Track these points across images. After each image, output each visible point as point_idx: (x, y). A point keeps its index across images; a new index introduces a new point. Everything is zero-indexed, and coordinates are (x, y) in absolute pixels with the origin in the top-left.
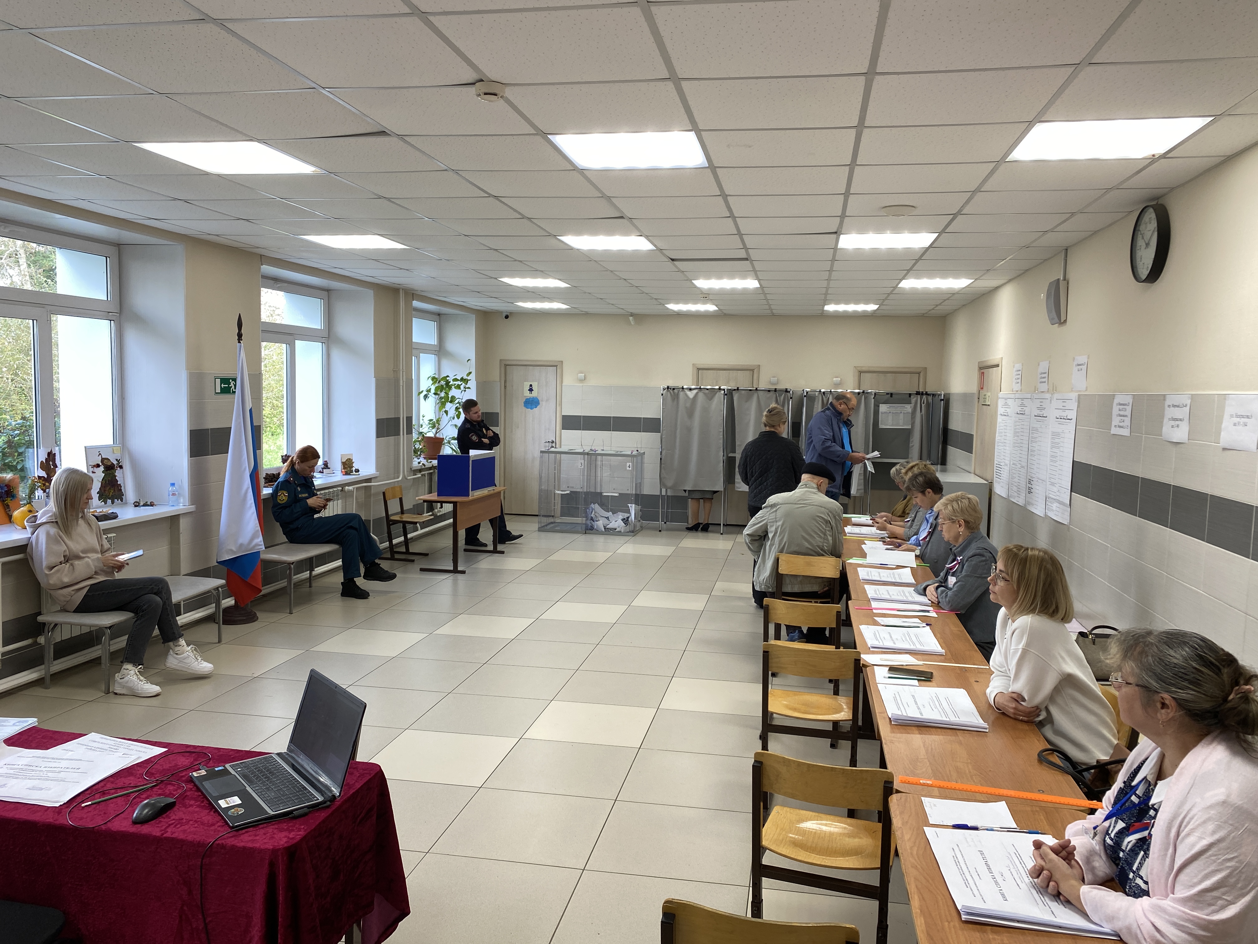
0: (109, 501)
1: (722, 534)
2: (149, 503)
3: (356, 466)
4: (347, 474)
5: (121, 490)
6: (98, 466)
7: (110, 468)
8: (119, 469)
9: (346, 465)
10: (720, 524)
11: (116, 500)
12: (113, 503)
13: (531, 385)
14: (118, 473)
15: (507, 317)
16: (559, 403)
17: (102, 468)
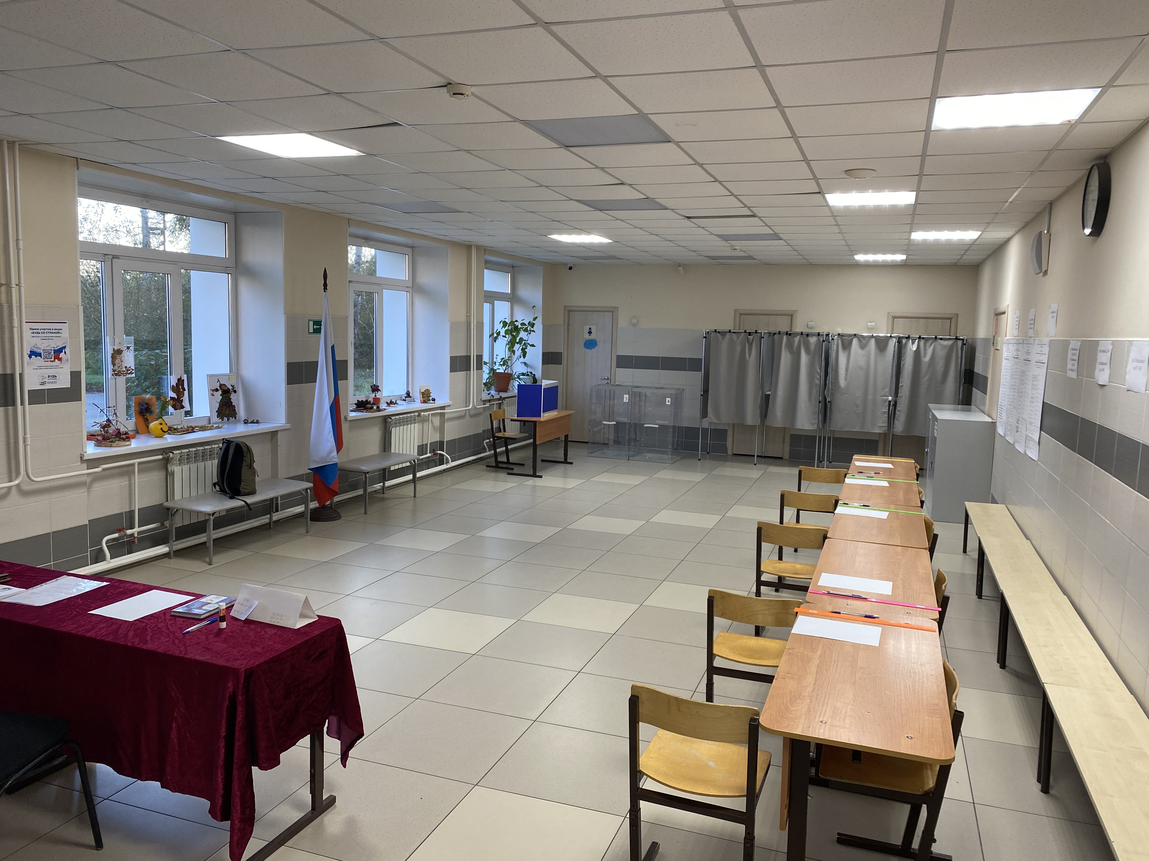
0: (226, 419)
1: (755, 464)
2: (255, 421)
3: (433, 396)
4: (424, 402)
5: (235, 410)
6: (217, 390)
7: (226, 392)
8: (233, 393)
9: (425, 394)
10: (754, 456)
11: (231, 418)
12: (228, 420)
13: (590, 329)
14: (233, 396)
15: (570, 268)
16: (613, 343)
17: (220, 392)
